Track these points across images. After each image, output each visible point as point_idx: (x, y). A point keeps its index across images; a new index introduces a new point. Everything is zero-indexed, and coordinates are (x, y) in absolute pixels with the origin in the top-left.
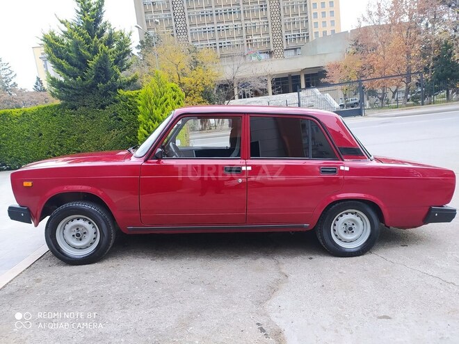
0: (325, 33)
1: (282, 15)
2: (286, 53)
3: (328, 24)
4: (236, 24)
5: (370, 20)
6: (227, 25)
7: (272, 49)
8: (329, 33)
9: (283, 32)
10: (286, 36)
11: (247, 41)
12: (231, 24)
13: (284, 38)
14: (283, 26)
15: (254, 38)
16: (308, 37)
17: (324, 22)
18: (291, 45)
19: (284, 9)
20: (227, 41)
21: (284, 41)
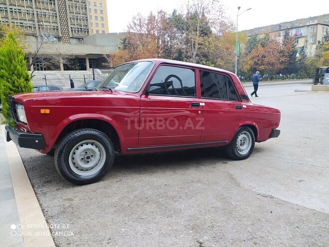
0: (97, 31)
1: (68, 11)
2: (71, 40)
3: (100, 25)
4: (28, 9)
5: (134, 28)
6: (20, 8)
7: (61, 35)
8: (100, 32)
9: (69, 24)
10: (72, 28)
11: (39, 25)
12: (23, 8)
13: (70, 29)
14: (69, 20)
15: (45, 24)
16: (88, 32)
17: (97, 24)
18: (75, 35)
19: (69, 7)
20: (19, 21)
21: (70, 31)
